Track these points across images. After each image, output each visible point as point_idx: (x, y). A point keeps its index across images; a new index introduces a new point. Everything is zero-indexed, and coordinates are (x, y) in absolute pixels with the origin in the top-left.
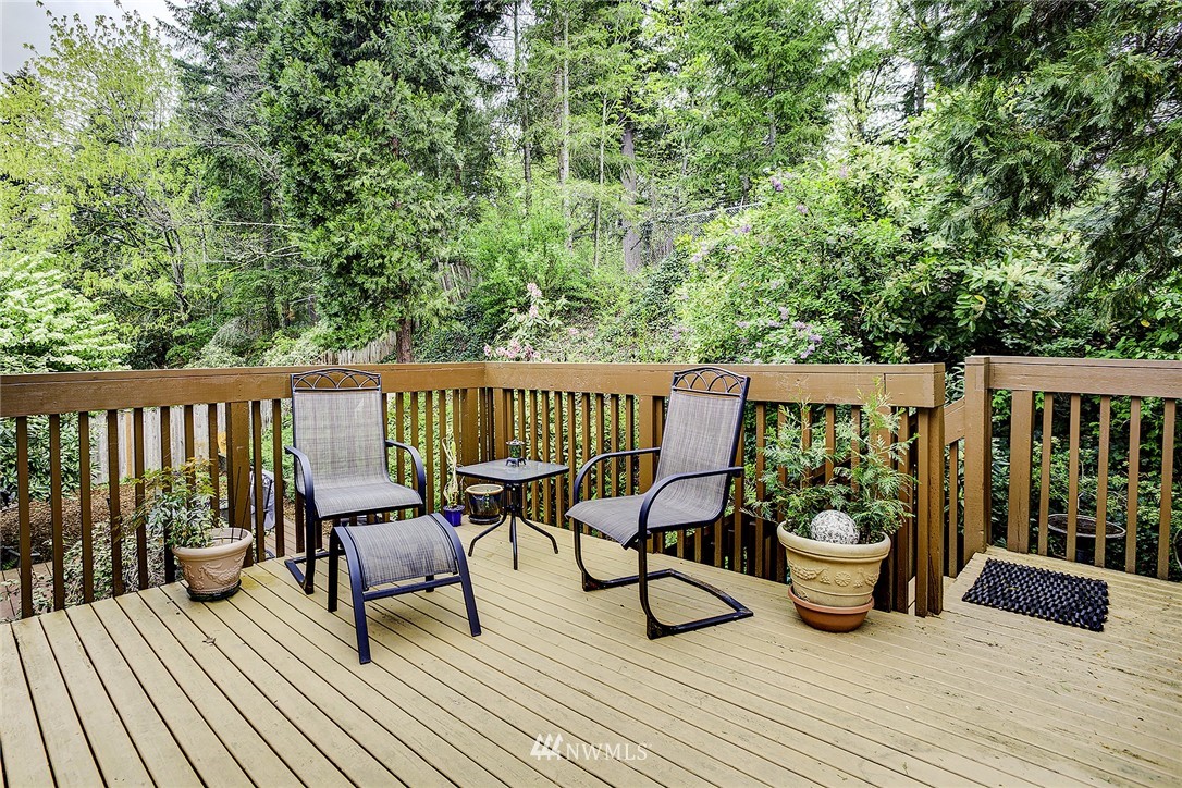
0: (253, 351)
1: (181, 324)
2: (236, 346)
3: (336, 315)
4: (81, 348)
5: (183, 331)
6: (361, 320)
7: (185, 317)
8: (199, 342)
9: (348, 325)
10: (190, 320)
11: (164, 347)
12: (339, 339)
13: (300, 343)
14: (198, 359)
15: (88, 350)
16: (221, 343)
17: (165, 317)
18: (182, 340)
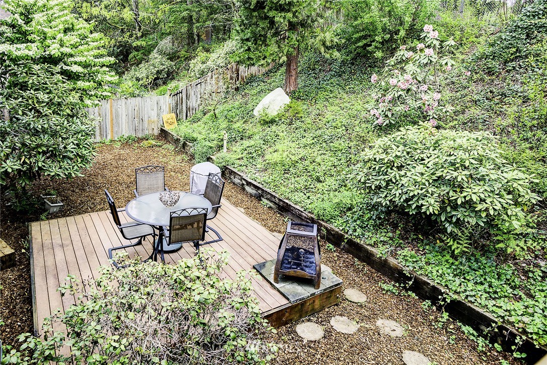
0: (179, 57)
1: (137, 38)
2: (169, 54)
3: (247, 40)
4: (83, 59)
5: (139, 43)
6: (266, 45)
7: (139, 34)
8: (147, 51)
9: (257, 49)
10: (142, 36)
11: (126, 52)
12: (249, 58)
13: (213, 56)
14: (147, 62)
15: (88, 61)
16: (161, 52)
17: (128, 34)
18: (137, 49)
